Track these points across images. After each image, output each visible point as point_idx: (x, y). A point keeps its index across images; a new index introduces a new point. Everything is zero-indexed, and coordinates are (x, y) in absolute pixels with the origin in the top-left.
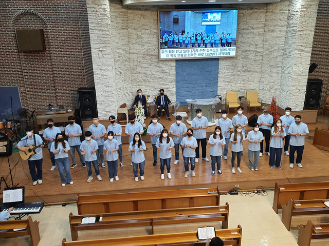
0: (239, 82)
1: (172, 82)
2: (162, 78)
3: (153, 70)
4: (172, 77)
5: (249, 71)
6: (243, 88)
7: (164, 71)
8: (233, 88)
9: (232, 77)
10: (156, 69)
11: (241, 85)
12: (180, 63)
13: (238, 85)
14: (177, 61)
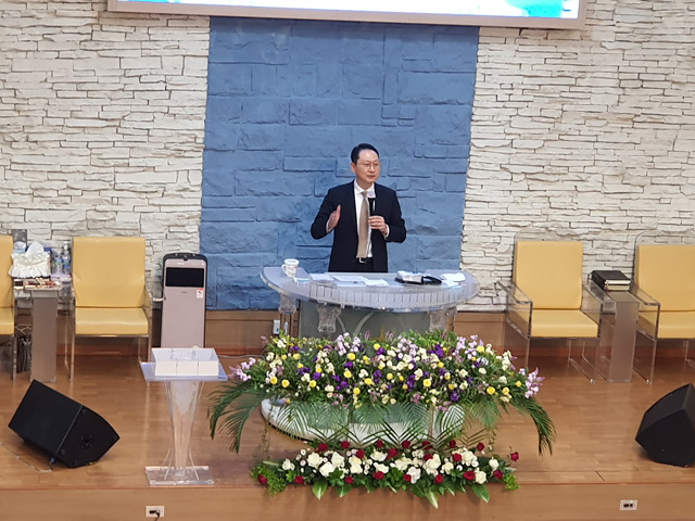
0: (593, 182)
1: (179, 154)
2: (116, 124)
3: (63, 70)
4: (181, 124)
5: (657, 121)
6: (618, 220)
7: (134, 84)
8: (556, 216)
9: (554, 150)
10: (80, 66)
11: (608, 202)
12: (238, 37)
13: (587, 201)
14: (221, 23)
